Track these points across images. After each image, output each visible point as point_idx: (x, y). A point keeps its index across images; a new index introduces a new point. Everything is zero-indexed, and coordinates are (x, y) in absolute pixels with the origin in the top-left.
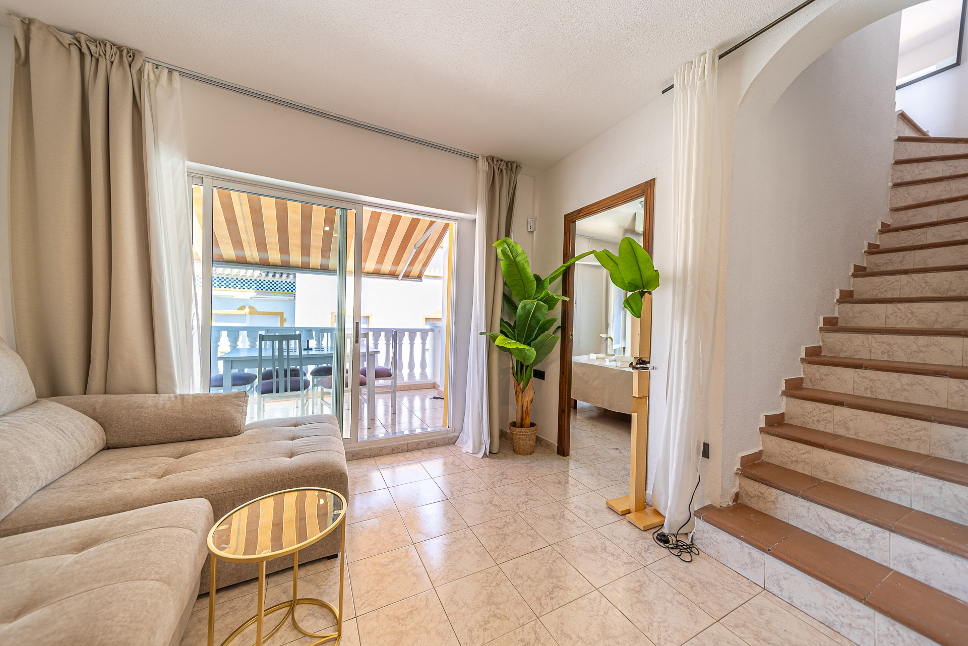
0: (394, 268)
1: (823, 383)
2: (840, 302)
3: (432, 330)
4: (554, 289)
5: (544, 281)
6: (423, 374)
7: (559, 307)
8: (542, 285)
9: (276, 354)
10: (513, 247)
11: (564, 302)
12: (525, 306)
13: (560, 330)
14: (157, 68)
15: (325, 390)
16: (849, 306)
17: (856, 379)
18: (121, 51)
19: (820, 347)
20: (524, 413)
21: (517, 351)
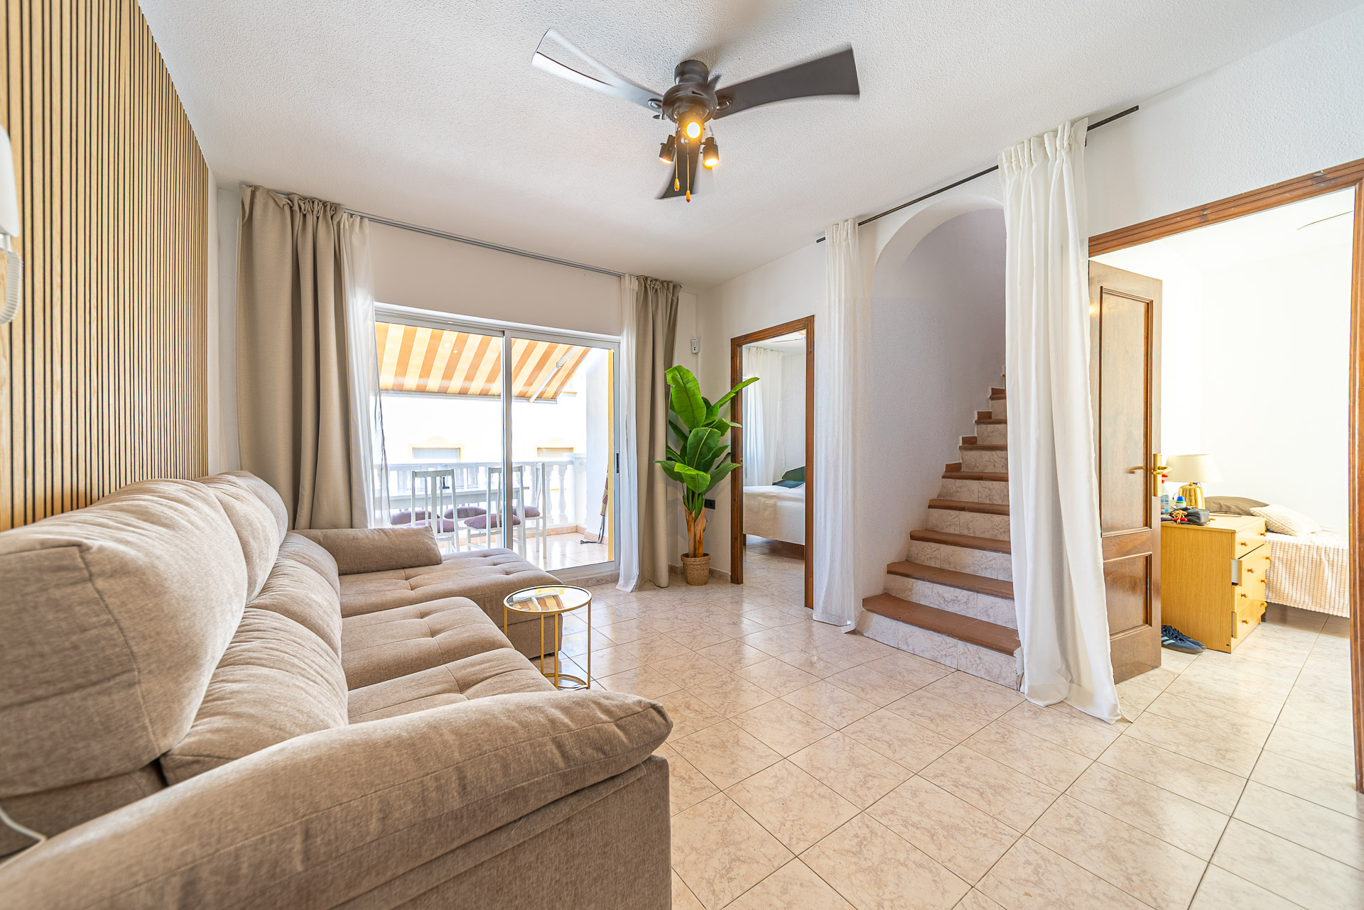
0: (525, 389)
1: (958, 494)
2: (978, 422)
3: (572, 463)
4: (723, 414)
5: (713, 407)
6: (563, 517)
7: (729, 433)
8: (712, 411)
9: (429, 492)
10: (684, 373)
11: (733, 428)
12: (697, 433)
13: (730, 457)
14: (352, 217)
15: (474, 531)
16: (984, 426)
17: (980, 490)
18: (325, 206)
19: (960, 464)
20: (698, 543)
21: (690, 479)
